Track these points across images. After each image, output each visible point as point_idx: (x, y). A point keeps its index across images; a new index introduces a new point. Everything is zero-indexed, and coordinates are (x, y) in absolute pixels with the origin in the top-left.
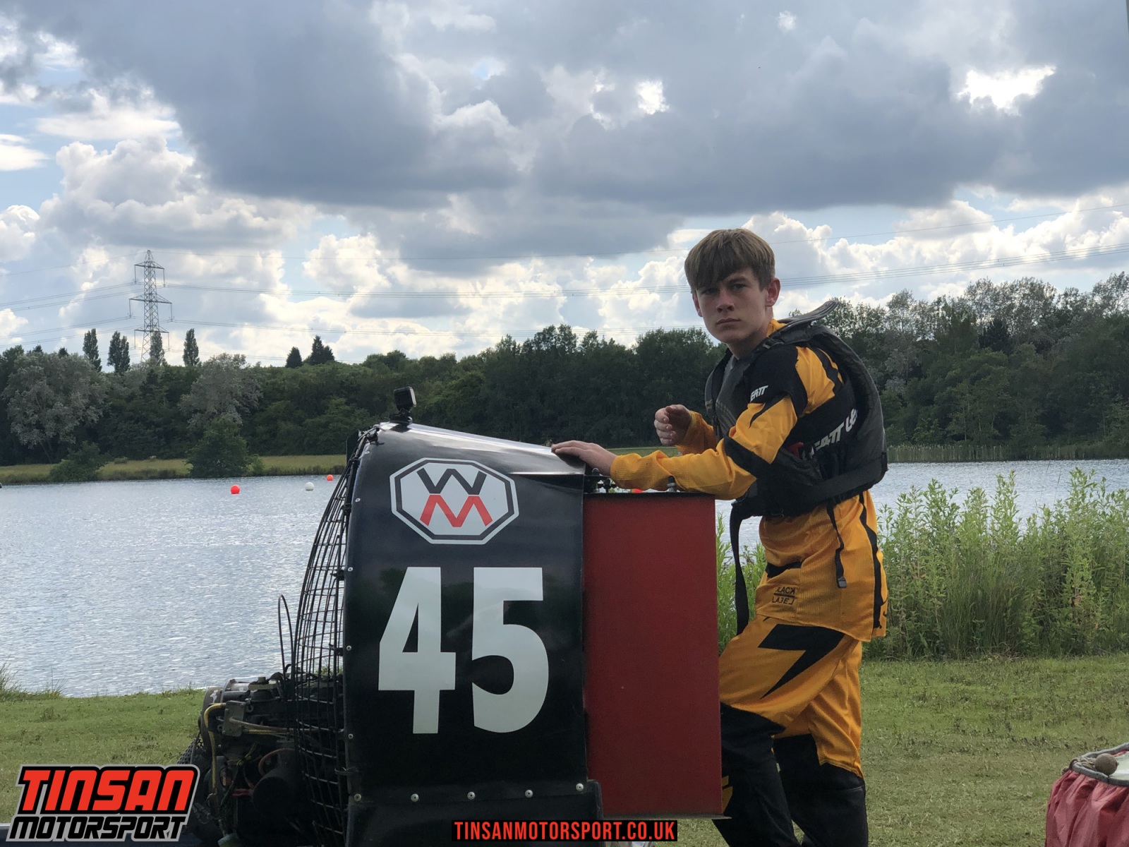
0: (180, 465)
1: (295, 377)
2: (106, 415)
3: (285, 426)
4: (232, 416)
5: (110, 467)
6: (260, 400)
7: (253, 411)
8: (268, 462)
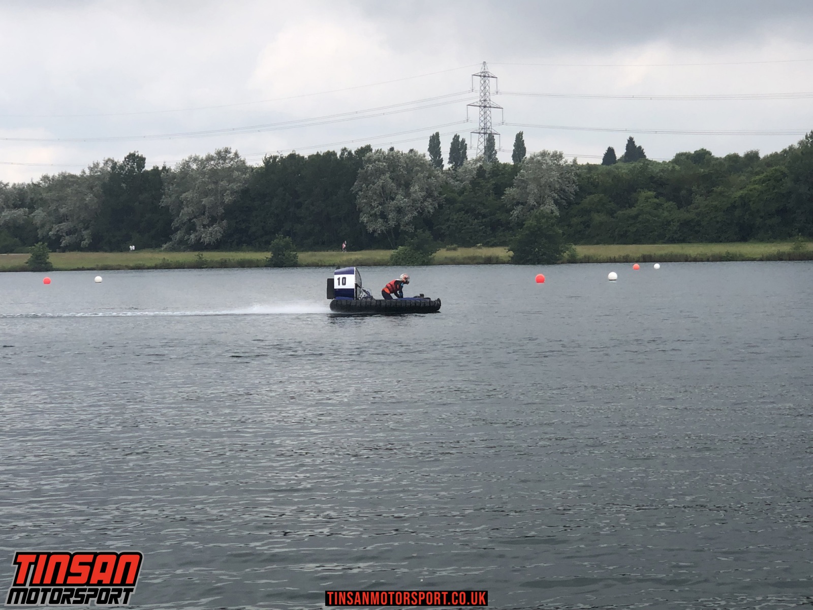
0: (502, 252)
1: (609, 173)
2: (440, 206)
3: (598, 218)
4: (550, 207)
5: (442, 253)
6: (576, 194)
7: (570, 203)
8: (581, 250)
